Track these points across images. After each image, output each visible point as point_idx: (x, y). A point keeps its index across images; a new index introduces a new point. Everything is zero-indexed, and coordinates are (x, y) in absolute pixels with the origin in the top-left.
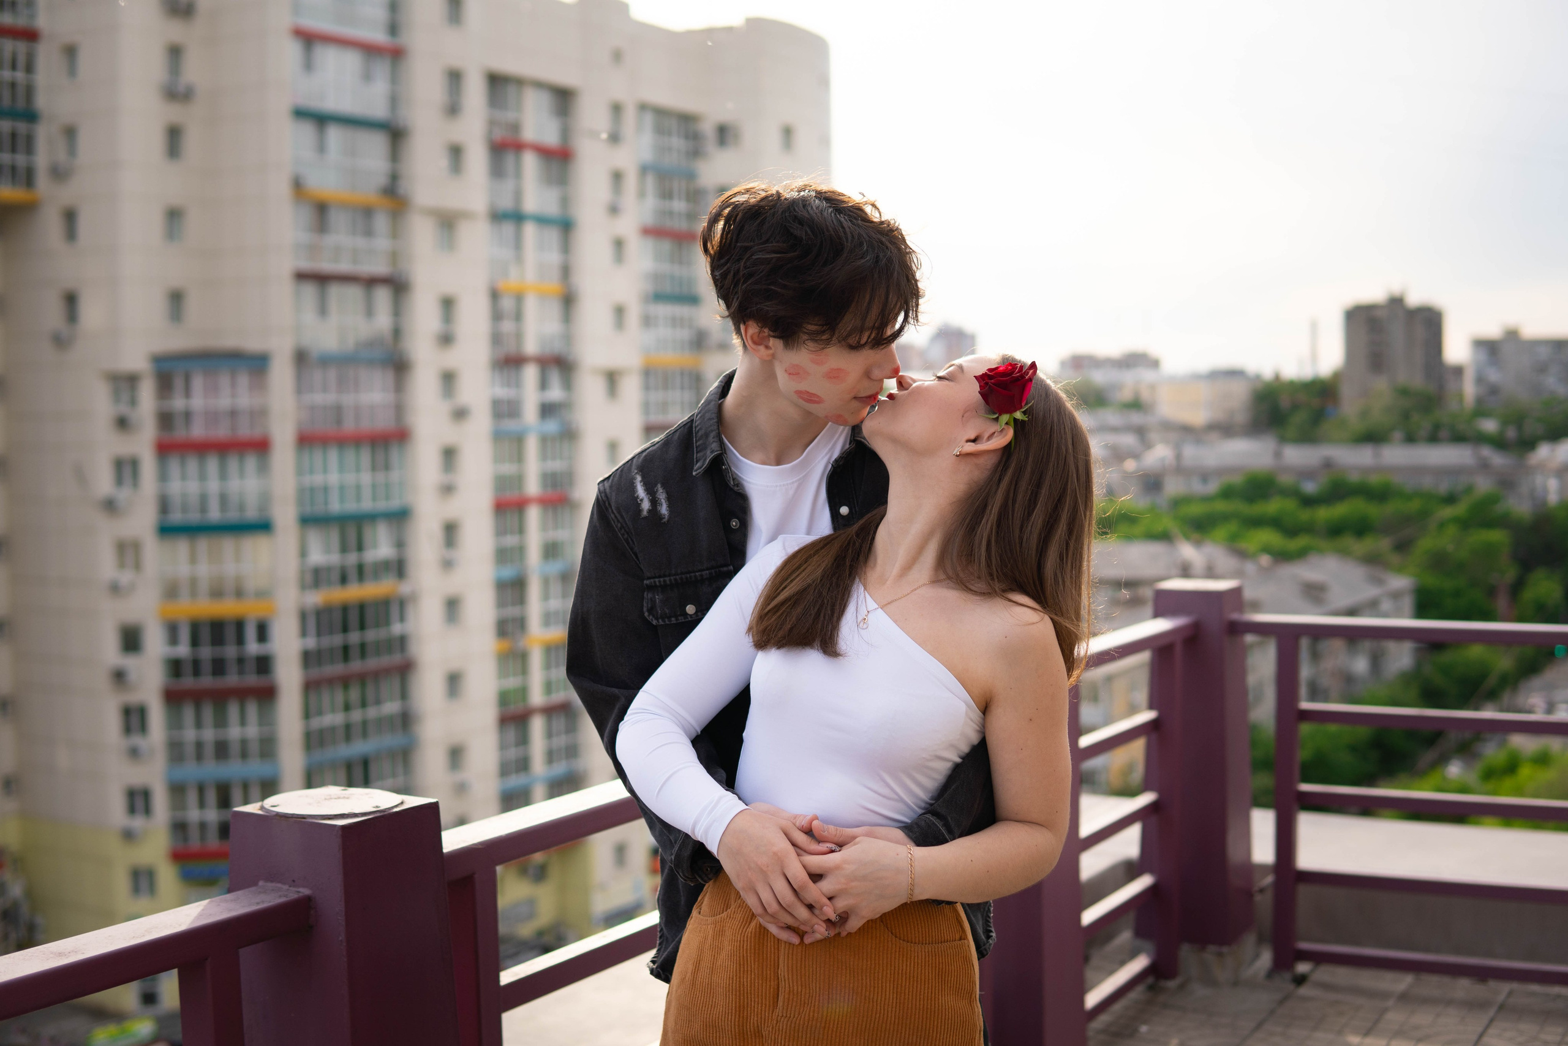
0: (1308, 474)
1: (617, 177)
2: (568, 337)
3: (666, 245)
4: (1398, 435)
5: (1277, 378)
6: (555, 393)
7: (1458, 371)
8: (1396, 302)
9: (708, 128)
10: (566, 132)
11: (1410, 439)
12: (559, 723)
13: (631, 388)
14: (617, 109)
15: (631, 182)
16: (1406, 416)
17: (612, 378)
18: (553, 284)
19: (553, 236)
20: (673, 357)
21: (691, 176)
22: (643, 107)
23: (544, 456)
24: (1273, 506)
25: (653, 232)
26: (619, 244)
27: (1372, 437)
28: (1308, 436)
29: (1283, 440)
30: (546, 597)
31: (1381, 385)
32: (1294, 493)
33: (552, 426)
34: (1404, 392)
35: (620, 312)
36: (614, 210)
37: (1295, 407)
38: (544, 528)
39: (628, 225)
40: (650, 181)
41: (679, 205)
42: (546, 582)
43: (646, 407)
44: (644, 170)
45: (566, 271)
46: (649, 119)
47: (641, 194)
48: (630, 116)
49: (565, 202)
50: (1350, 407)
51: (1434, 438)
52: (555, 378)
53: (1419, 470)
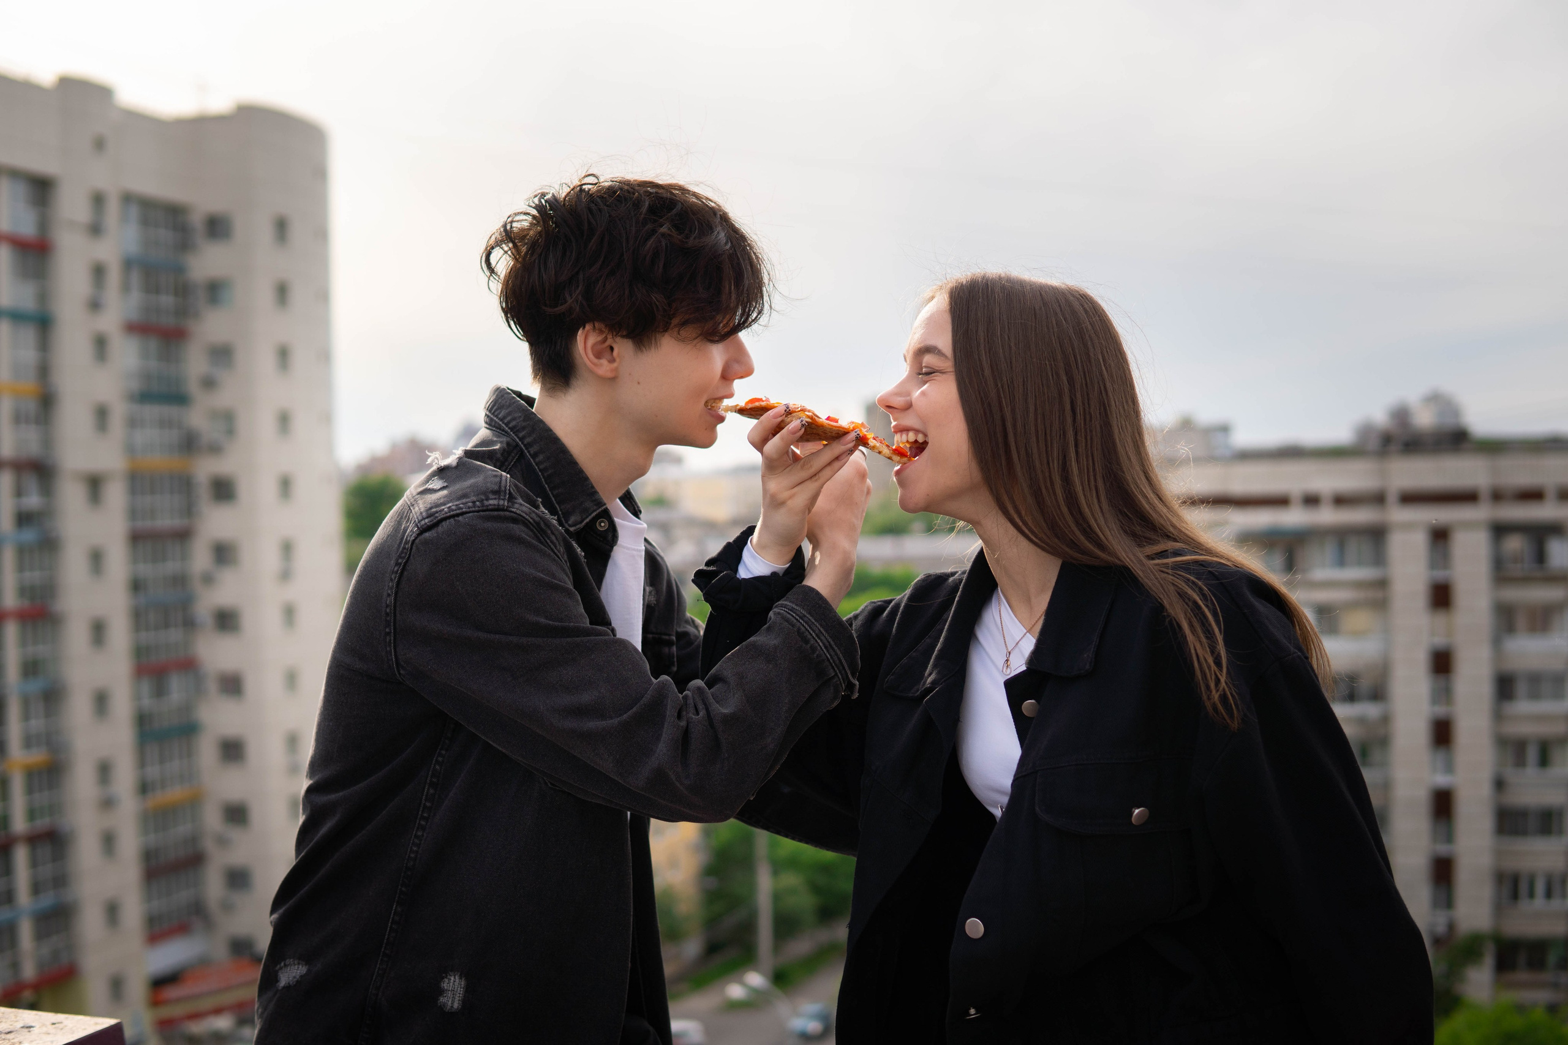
1: (99, 272)
2: (48, 442)
3: (153, 344)
6: (33, 501)
9: (197, 219)
10: (44, 224)
12: (45, 851)
13: (116, 495)
14: (98, 200)
15: (114, 277)
17: (95, 484)
18: (29, 384)
19: (29, 335)
20: (159, 460)
21: (179, 270)
22: (128, 198)
23: (21, 568)
25: (138, 328)
26: (101, 344)
30: (26, 716)
33: (29, 535)
35: (102, 415)
36: (95, 305)
38: (23, 642)
39: (111, 321)
40: (135, 278)
41: (167, 300)
42: (26, 702)
43: (133, 513)
44: (128, 264)
45: (44, 371)
46: (134, 211)
47: (126, 287)
48: (113, 208)
49: (44, 297)
52: (31, 483)
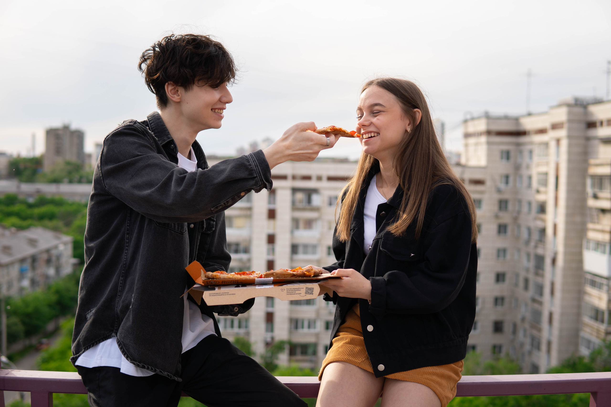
0: (30, 195)
4: (66, 180)
5: (19, 156)
7: (90, 156)
8: (66, 128)
11: (71, 182)
16: (70, 173)
24: (16, 208)
27: (56, 181)
28: (31, 180)
29: (21, 181)
31: (60, 160)
32: (24, 202)
34: (68, 163)
37: (26, 168)
50: (47, 168)
51: (80, 181)
53: (74, 194)
